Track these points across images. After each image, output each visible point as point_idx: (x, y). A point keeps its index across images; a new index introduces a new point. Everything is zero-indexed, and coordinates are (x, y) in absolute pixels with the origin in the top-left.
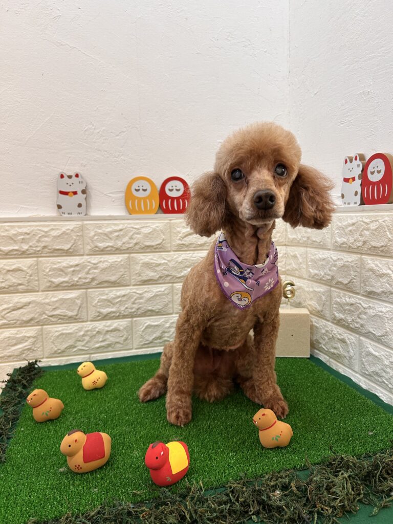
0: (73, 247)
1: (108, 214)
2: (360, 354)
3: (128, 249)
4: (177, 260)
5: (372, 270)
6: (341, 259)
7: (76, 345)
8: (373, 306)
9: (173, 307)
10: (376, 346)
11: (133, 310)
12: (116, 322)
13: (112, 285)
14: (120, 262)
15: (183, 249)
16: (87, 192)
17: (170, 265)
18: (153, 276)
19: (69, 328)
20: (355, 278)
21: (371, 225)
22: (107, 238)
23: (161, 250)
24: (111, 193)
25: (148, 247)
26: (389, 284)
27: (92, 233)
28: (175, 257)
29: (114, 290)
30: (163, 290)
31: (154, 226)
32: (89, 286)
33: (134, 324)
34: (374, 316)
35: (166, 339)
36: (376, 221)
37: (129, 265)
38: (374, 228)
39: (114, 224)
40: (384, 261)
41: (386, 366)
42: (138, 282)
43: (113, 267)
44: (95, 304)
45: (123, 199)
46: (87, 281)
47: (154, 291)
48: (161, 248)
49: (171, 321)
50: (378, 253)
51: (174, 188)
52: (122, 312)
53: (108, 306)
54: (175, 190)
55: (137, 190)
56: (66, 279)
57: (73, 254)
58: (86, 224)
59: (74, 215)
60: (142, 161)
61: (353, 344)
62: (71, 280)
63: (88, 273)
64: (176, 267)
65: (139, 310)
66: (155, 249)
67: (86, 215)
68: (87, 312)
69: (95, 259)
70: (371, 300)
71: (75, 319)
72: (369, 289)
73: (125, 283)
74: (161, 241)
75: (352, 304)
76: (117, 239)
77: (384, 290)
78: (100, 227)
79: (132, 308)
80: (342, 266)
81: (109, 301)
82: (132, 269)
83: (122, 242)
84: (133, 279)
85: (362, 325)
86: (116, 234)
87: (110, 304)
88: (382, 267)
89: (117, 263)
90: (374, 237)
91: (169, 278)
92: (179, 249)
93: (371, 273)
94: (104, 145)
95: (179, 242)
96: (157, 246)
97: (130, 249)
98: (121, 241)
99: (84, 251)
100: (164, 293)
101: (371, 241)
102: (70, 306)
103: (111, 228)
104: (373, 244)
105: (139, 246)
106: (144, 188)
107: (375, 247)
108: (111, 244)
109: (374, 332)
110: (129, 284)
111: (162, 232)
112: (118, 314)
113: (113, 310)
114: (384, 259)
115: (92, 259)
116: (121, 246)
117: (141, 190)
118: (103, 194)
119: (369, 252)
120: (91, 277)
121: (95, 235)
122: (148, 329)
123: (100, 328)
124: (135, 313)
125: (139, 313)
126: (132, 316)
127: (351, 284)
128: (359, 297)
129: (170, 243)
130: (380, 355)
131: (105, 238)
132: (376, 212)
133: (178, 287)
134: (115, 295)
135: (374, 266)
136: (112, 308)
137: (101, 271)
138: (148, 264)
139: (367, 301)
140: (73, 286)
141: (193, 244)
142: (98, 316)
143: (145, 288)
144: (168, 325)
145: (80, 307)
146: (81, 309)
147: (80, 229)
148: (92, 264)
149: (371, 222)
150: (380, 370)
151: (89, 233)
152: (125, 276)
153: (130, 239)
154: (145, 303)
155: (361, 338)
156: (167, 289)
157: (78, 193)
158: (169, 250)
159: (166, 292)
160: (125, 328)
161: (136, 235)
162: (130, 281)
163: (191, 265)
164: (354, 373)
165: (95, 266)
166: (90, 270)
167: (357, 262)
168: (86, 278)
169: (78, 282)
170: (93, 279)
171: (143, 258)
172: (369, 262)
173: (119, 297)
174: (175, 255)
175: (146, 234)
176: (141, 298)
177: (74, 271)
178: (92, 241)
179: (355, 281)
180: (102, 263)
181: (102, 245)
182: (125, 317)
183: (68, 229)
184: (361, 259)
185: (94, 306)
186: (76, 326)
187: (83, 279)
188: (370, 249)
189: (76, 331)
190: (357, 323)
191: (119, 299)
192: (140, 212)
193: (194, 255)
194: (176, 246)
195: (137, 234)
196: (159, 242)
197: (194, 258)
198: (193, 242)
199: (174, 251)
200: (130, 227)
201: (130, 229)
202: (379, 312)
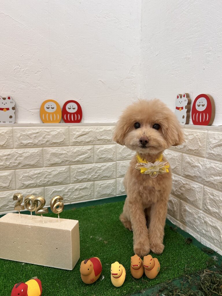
0: (6, 143)
1: (29, 123)
2: (180, 210)
3: (42, 144)
4: (73, 151)
5: (189, 163)
6: (170, 154)
7: (8, 204)
8: (189, 183)
9: (70, 180)
10: (190, 206)
11: (45, 182)
12: (34, 190)
13: (31, 167)
14: (37, 153)
15: (77, 145)
16: (16, 108)
17: (68, 154)
18: (58, 161)
19: (3, 194)
20: (178, 166)
21: (189, 137)
22: (29, 138)
23: (63, 145)
24: (31, 109)
25: (55, 143)
26: (199, 172)
27: (19, 135)
28: (72, 149)
29: (33, 170)
30: (64, 169)
31: (58, 131)
32: (16, 168)
33: (45, 191)
34: (189, 189)
35: (65, 199)
36: (192, 135)
37: (43, 154)
38: (191, 138)
39: (33, 129)
40: (196, 158)
41: (195, 218)
42: (48, 165)
43: (32, 155)
44: (21, 179)
45: (39, 114)
46: (15, 165)
47: (58, 170)
48: (63, 144)
49: (69, 188)
50: (193, 153)
51: (72, 107)
52: (38, 183)
53: (29, 180)
54: (72, 109)
55: (48, 108)
56: (2, 164)
57: (6, 148)
58: (15, 129)
59: (7, 123)
60: (51, 90)
61: (176, 204)
62: (5, 164)
63: (16, 160)
64: (72, 155)
65: (49, 182)
66: (60, 144)
67: (15, 123)
68: (16, 184)
69: (20, 151)
70: (187, 180)
71: (8, 188)
72: (187, 173)
73: (40, 165)
74: (63, 139)
75: (176, 181)
76: (35, 138)
77: (196, 175)
78: (24, 131)
79: (44, 181)
80: (171, 159)
81: (29, 177)
82: (45, 157)
83: (38, 140)
84: (45, 163)
85: (182, 194)
86: (34, 135)
87: (30, 179)
88: (195, 162)
89: (34, 153)
90: (191, 144)
91: (68, 162)
92: (74, 145)
94: (27, 79)
95: (74, 140)
96: (61, 143)
98: (38, 139)
99: (13, 146)
100: (64, 171)
101: (189, 146)
102: (5, 180)
103: (31, 131)
104: (190, 148)
105: (49, 143)
106: (52, 107)
107: (191, 150)
108: (31, 142)
109: (189, 199)
110: (42, 166)
111: (64, 134)
112: (35, 185)
113: (32, 182)
114: (196, 157)
115: (19, 151)
116: (38, 143)
117: (50, 108)
118: (26, 110)
119: (187, 152)
120: (18, 162)
121: (20, 136)
122: (54, 193)
123: (24, 193)
124: (46, 184)
125: (49, 184)
126: (44, 185)
127: (176, 169)
128: (180, 177)
129: (69, 141)
130: (192, 212)
131: (27, 137)
132: (192, 129)
133: (73, 167)
134: (33, 173)
135: (190, 161)
136: (32, 181)
137: (25, 158)
138: (55, 153)
139: (185, 180)
140: (6, 168)
141: (83, 141)
142: (23, 186)
143: (53, 168)
144: (67, 191)
145: (11, 181)
146: (11, 182)
147: (11, 132)
148: (19, 154)
149: (189, 135)
150: (192, 220)
151: (17, 135)
152: (40, 161)
153: (43, 138)
154: (53, 178)
155: (181, 201)
156: (67, 169)
157: (10, 109)
158: (68, 145)
159: (66, 171)
160: (40, 193)
161: (47, 136)
162: (43, 164)
163: (81, 154)
164: (176, 220)
165: (20, 155)
166: (17, 157)
167: (180, 157)
168: (14, 163)
169: (9, 165)
170: (19, 164)
171: (52, 150)
172: (187, 158)
173: (36, 174)
174: (71, 148)
175: (54, 135)
176: (50, 175)
177: (7, 158)
178: (19, 140)
179: (178, 167)
180: (25, 154)
181: (25, 142)
182: (39, 186)
183: (3, 132)
184: (182, 156)
185: (20, 180)
186: (8, 192)
187: (13, 163)
188: (188, 150)
189: (8, 196)
190: (179, 192)
191: (36, 176)
192: (50, 121)
193: (84, 148)
194: (73, 143)
196: (61, 140)
197: (84, 150)
198: (83, 140)
199: (71, 146)
200: (43, 131)
201: (43, 132)
202: (193, 187)
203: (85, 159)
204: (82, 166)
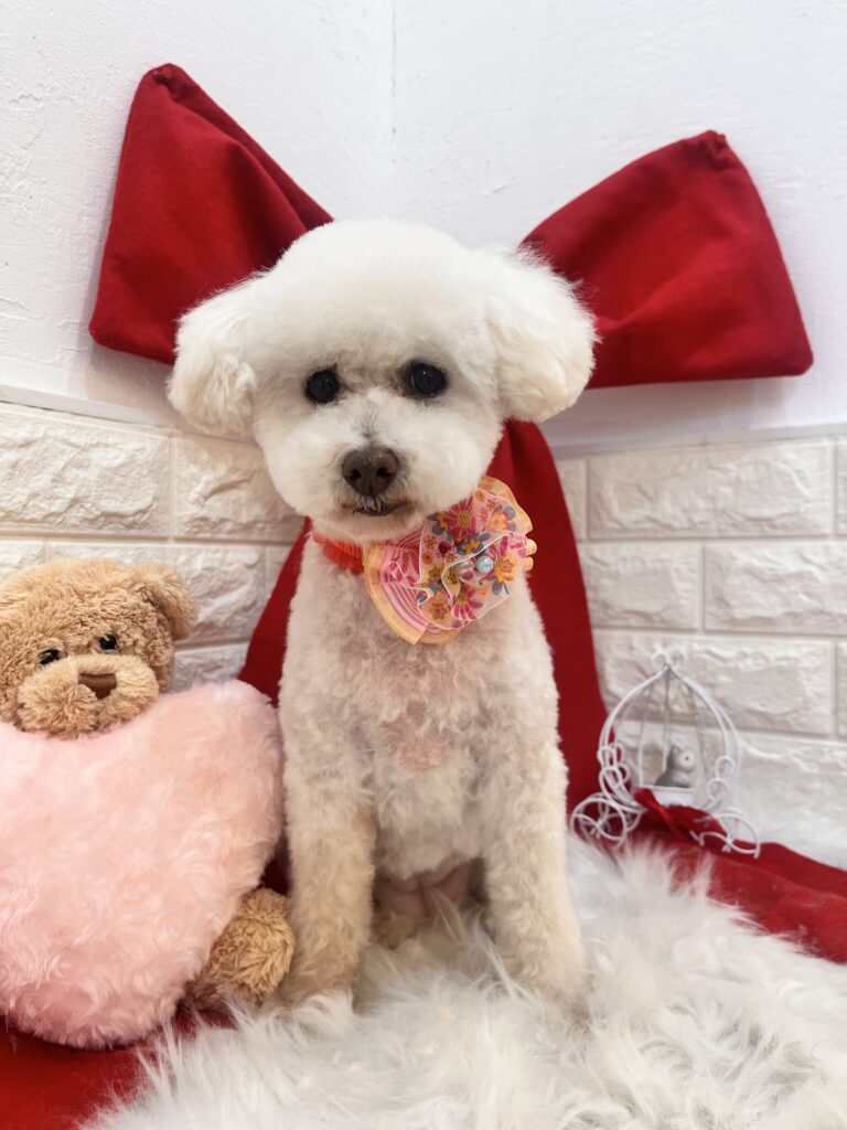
3: (44, 519)
4: (187, 569)
5: (751, 572)
8: (754, 651)
10: (766, 741)
15: (200, 536)
20: (685, 595)
23: (144, 532)
25: (109, 516)
26: (809, 595)
28: (182, 558)
31: (132, 446)
34: (759, 672)
40: (784, 547)
48: (145, 524)
50: (764, 532)
66: (130, 527)
70: (743, 639)
72: (739, 614)
74: (149, 500)
76: (11, 476)
77: (793, 609)
80: (639, 575)
83: (27, 491)
86: (11, 456)
88: (781, 561)
90: (755, 498)
92: (192, 536)
93: (745, 577)
95: (194, 511)
96: (137, 517)
97: (52, 519)
98: (25, 486)
101: (743, 507)
104: (752, 512)
105: (82, 513)
107: (756, 520)
109: (761, 709)
114: (784, 544)
116: (25, 506)
119: (732, 532)
127: (672, 611)
128: (701, 637)
129: (170, 510)
130: (785, 758)
133: (187, 661)
135: (755, 561)
139: (729, 642)
141: (227, 520)
153: (53, 481)
158: (164, 534)
161: (75, 471)
163: (221, 588)
172: (736, 553)
174: (180, 552)
175: (108, 469)
179: (684, 602)
184: (705, 552)
188: (738, 525)
193: (230, 556)
194: (185, 525)
195: (80, 466)
196: (142, 505)
197: (230, 565)
198: (228, 516)
199: (179, 540)
200: (55, 439)
201: (55, 443)
202: (778, 659)
203: (236, 613)
204: (222, 652)
